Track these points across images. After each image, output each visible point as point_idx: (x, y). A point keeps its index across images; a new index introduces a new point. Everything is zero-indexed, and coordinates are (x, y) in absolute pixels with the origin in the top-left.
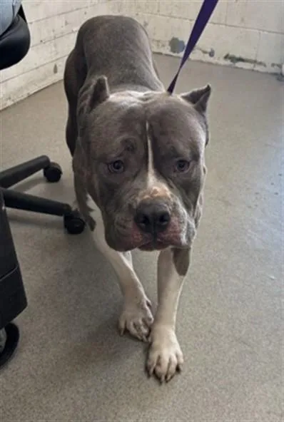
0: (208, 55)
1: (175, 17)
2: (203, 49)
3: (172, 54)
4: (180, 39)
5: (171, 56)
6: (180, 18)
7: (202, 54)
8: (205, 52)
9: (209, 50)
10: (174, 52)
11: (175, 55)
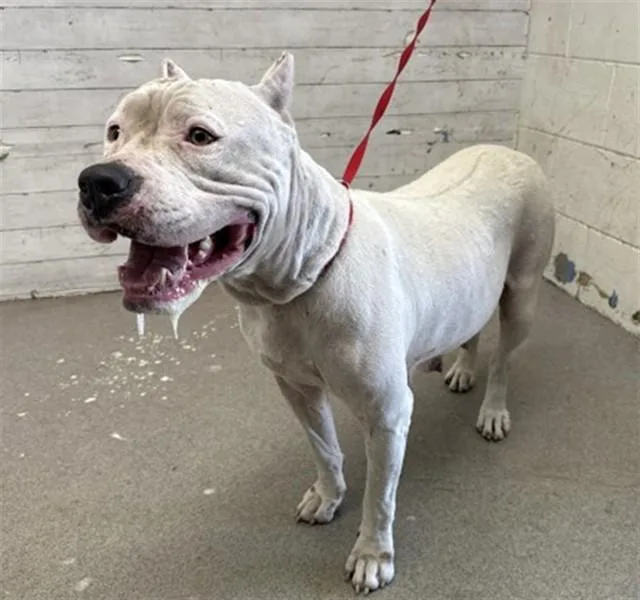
0: (606, 301)
1: (568, 217)
2: (602, 288)
3: (554, 280)
4: (570, 258)
5: (554, 285)
6: (575, 219)
7: (599, 297)
8: (603, 295)
9: (610, 293)
10: (559, 279)
11: (560, 284)
